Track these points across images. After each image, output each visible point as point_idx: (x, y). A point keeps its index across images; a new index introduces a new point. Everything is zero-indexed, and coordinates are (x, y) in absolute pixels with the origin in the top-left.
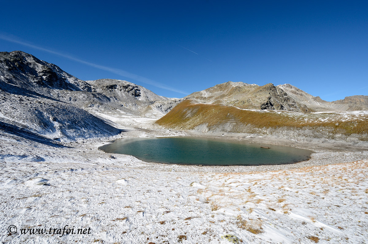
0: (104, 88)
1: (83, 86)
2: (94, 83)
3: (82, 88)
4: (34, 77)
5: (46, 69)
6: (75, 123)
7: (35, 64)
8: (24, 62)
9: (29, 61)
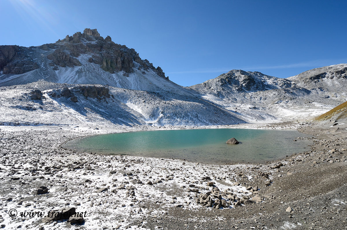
0: (307, 80)
1: (282, 84)
2: (295, 78)
3: (281, 86)
4: (237, 86)
5: (246, 78)
6: (176, 115)
7: (240, 76)
8: (233, 77)
9: (236, 75)
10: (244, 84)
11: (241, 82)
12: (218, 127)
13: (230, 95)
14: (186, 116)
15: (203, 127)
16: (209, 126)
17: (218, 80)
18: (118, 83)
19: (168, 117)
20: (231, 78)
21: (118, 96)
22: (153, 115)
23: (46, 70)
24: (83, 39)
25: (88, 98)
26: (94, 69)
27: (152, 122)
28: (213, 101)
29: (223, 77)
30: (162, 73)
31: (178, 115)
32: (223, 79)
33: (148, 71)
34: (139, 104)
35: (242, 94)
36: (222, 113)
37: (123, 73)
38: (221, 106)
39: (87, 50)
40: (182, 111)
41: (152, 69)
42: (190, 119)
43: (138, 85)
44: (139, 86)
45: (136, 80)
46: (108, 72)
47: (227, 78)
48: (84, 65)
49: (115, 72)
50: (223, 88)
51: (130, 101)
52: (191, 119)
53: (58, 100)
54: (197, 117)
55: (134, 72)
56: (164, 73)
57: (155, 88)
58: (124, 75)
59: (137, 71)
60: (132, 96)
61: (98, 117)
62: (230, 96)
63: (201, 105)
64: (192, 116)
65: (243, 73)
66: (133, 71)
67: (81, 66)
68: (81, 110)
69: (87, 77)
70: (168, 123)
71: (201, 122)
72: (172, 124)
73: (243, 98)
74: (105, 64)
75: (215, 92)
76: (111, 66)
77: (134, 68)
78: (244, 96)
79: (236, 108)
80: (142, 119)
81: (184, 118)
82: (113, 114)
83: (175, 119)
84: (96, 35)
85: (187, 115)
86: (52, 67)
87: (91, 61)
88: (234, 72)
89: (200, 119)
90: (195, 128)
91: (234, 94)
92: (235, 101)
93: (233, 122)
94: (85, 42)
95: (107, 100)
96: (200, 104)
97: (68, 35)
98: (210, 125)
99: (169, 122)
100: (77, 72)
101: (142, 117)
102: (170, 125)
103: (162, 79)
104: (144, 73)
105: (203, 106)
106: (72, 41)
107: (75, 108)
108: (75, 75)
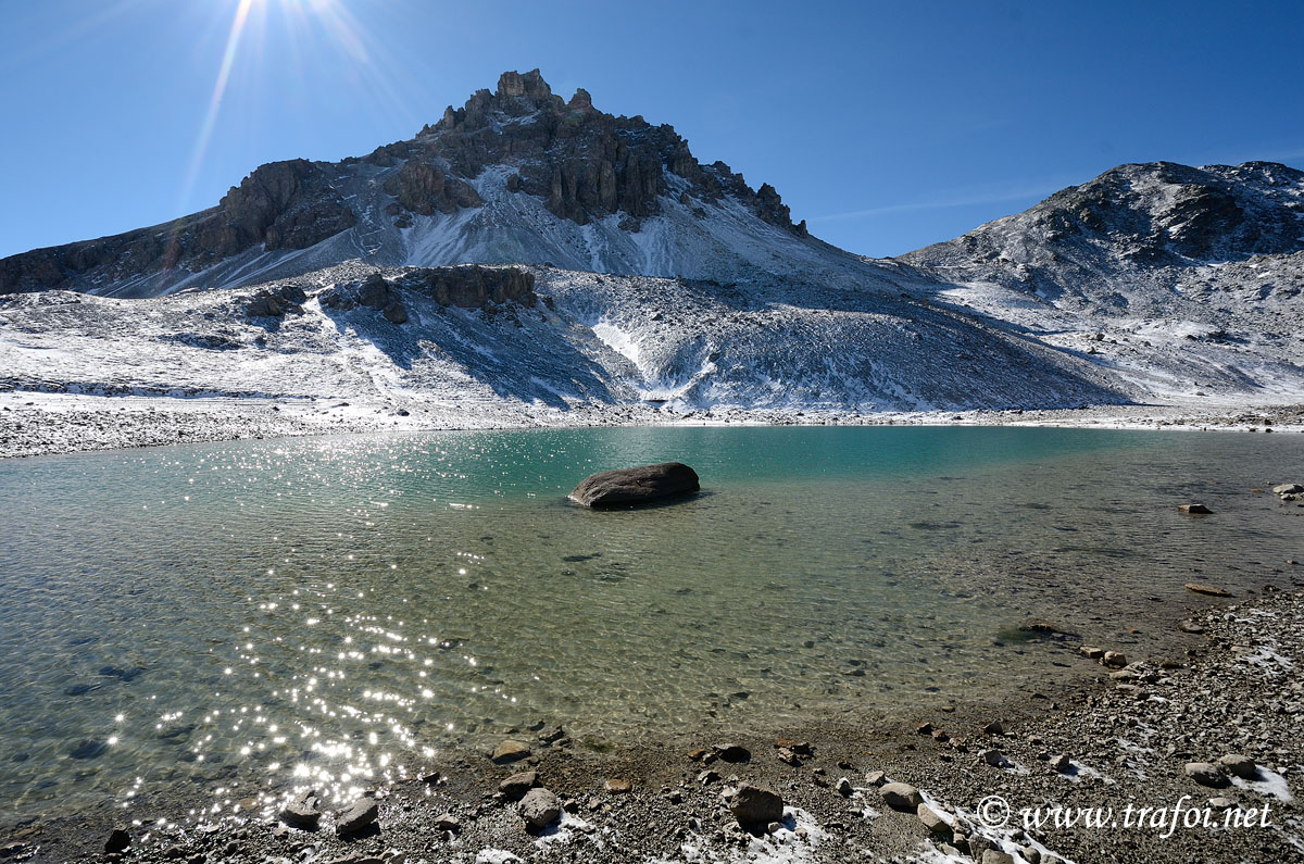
4: (1132, 240)
5: (1193, 193)
6: (769, 365)
7: (1155, 191)
8: (1117, 197)
9: (1137, 189)
10: (1174, 229)
11: (1160, 218)
12: (959, 418)
13: (1094, 281)
14: (813, 372)
15: (881, 418)
16: (915, 414)
17: (1036, 218)
18: (598, 256)
19: (736, 376)
20: (1106, 204)
21: (571, 301)
22: (676, 367)
23: (375, 229)
24: (495, 114)
25: (453, 310)
26: (521, 213)
27: (666, 395)
28: (990, 309)
29: (1065, 204)
30: (777, 208)
31: (779, 364)
32: (1065, 212)
33: (718, 205)
34: (639, 325)
35: (1164, 272)
36: (1003, 359)
37: (620, 220)
38: (1021, 330)
39: (505, 151)
40: (801, 352)
41: (737, 195)
42: (827, 382)
43: (667, 261)
44: (671, 263)
45: (664, 242)
46: (566, 222)
47: (1085, 204)
48: (491, 203)
49: (592, 217)
50: (1061, 251)
51: (609, 317)
52: (836, 383)
53: (342, 317)
54: (864, 373)
55: (663, 211)
56: (786, 210)
57: (734, 268)
58: (623, 227)
59: (672, 206)
60: (620, 300)
61: (456, 373)
62: (1091, 287)
63: (899, 323)
64: (839, 371)
65: (1173, 173)
66: (657, 211)
67: (480, 206)
68: (400, 352)
69: (493, 242)
70: (728, 400)
71: (882, 395)
72: (747, 402)
73: (1165, 291)
74: (558, 192)
75: (1018, 271)
76: (580, 199)
77: (665, 201)
78: (1170, 284)
79: (1100, 338)
80: (632, 383)
81: (804, 379)
82: (517, 365)
83: (760, 382)
84: (536, 92)
85: (816, 366)
86: (393, 218)
87: (515, 185)
88: (1127, 174)
89: (876, 383)
90: (839, 423)
91: (1114, 278)
92: (1115, 309)
93: (1057, 396)
94: (501, 123)
95: (521, 314)
96: (895, 321)
97: (450, 107)
98: (921, 410)
99: (732, 396)
100: (468, 228)
101: (631, 375)
102: (737, 407)
103: (774, 233)
104: (699, 213)
105: (906, 328)
106: (460, 126)
107: (384, 343)
108: (457, 240)
